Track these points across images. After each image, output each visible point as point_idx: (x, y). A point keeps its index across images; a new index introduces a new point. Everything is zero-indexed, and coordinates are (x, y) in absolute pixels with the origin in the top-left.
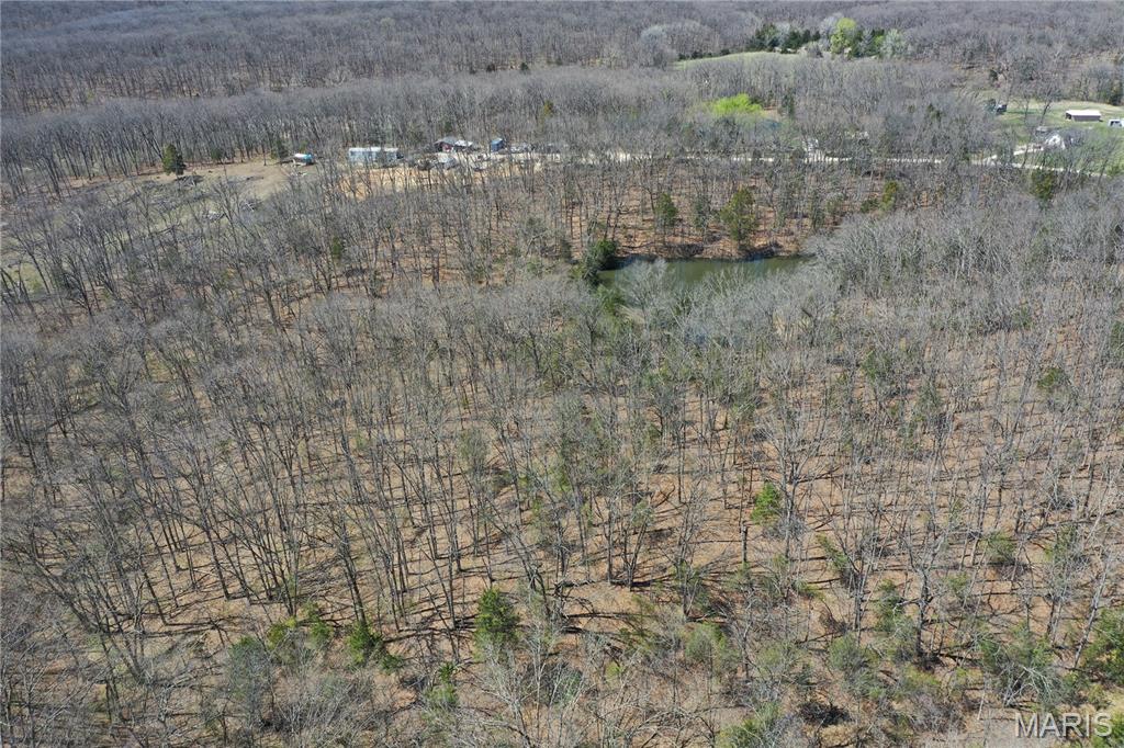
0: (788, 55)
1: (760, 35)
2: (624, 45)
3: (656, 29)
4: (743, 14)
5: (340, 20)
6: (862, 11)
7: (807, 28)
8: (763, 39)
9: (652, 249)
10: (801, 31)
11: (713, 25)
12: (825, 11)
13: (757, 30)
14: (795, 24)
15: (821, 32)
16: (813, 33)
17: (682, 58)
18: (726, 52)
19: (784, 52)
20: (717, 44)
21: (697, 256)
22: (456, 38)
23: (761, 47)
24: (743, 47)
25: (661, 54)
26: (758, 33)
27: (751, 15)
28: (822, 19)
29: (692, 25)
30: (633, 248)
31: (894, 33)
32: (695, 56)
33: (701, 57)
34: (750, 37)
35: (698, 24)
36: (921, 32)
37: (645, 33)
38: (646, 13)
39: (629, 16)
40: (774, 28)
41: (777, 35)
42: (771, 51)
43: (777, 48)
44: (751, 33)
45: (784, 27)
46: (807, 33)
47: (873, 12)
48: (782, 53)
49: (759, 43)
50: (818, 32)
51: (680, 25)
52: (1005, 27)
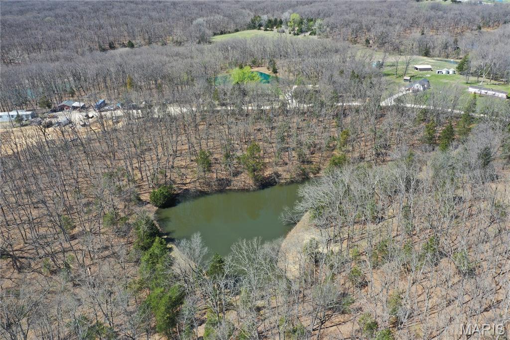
0: (268, 32)
1: (253, 21)
2: (184, 28)
3: (200, 20)
4: (244, 11)
5: (21, 19)
6: (300, 8)
7: (275, 17)
8: (255, 24)
9: (198, 184)
10: (273, 19)
11: (229, 16)
12: (283, 9)
13: (252, 19)
14: (270, 15)
15: (283, 19)
16: (279, 20)
17: (215, 34)
18: (237, 31)
19: (266, 30)
20: (232, 26)
21: (228, 188)
22: (90, 28)
23: (254, 27)
24: (246, 27)
25: (204, 33)
26: (252, 20)
27: (248, 11)
28: (282, 13)
29: (218, 17)
30: (185, 184)
31: (319, 21)
32: (222, 33)
33: (225, 33)
34: (248, 23)
35: (222, 17)
36: (332, 20)
37: (195, 22)
38: (195, 11)
39: (187, 13)
40: (260, 17)
41: (262, 21)
42: (259, 29)
43: (262, 28)
44: (249, 20)
45: (265, 18)
46: (276, 20)
47: (307, 9)
48: (265, 30)
49: (253, 25)
50: (281, 19)
51: (212, 18)
52: (370, 17)
